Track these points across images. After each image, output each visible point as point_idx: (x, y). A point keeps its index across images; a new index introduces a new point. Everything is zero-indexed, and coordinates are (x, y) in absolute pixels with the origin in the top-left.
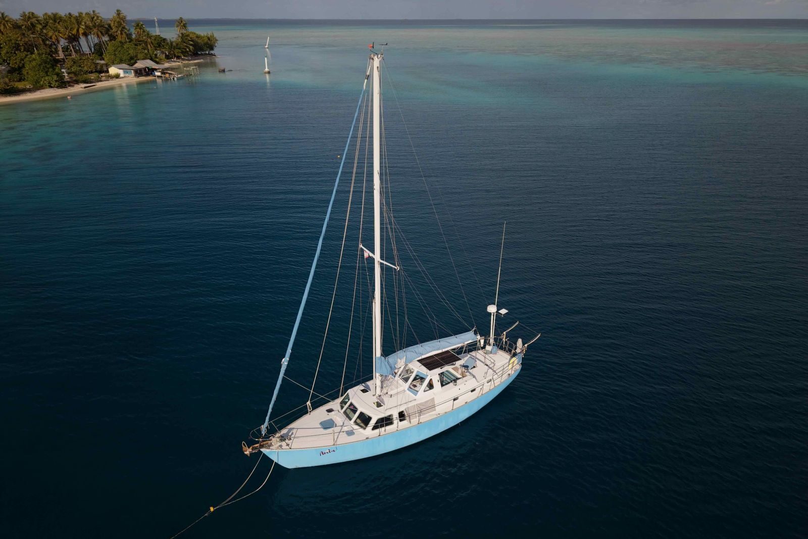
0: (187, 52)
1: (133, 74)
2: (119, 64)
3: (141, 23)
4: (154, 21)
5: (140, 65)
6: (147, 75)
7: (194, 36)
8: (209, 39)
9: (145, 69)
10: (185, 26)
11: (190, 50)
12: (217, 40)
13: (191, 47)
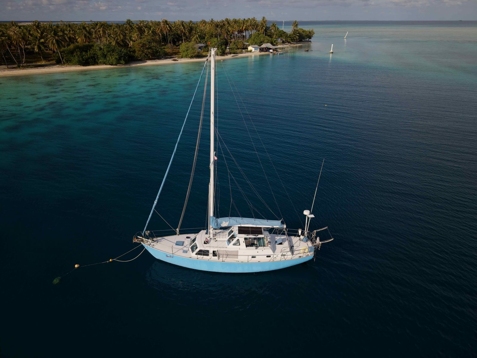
0: (294, 40)
1: (259, 50)
2: (255, 45)
3: (275, 24)
4: (283, 22)
5: (264, 46)
6: (266, 51)
7: (301, 31)
8: (310, 32)
9: (265, 48)
10: (297, 25)
11: (296, 38)
12: (314, 33)
13: (297, 37)
